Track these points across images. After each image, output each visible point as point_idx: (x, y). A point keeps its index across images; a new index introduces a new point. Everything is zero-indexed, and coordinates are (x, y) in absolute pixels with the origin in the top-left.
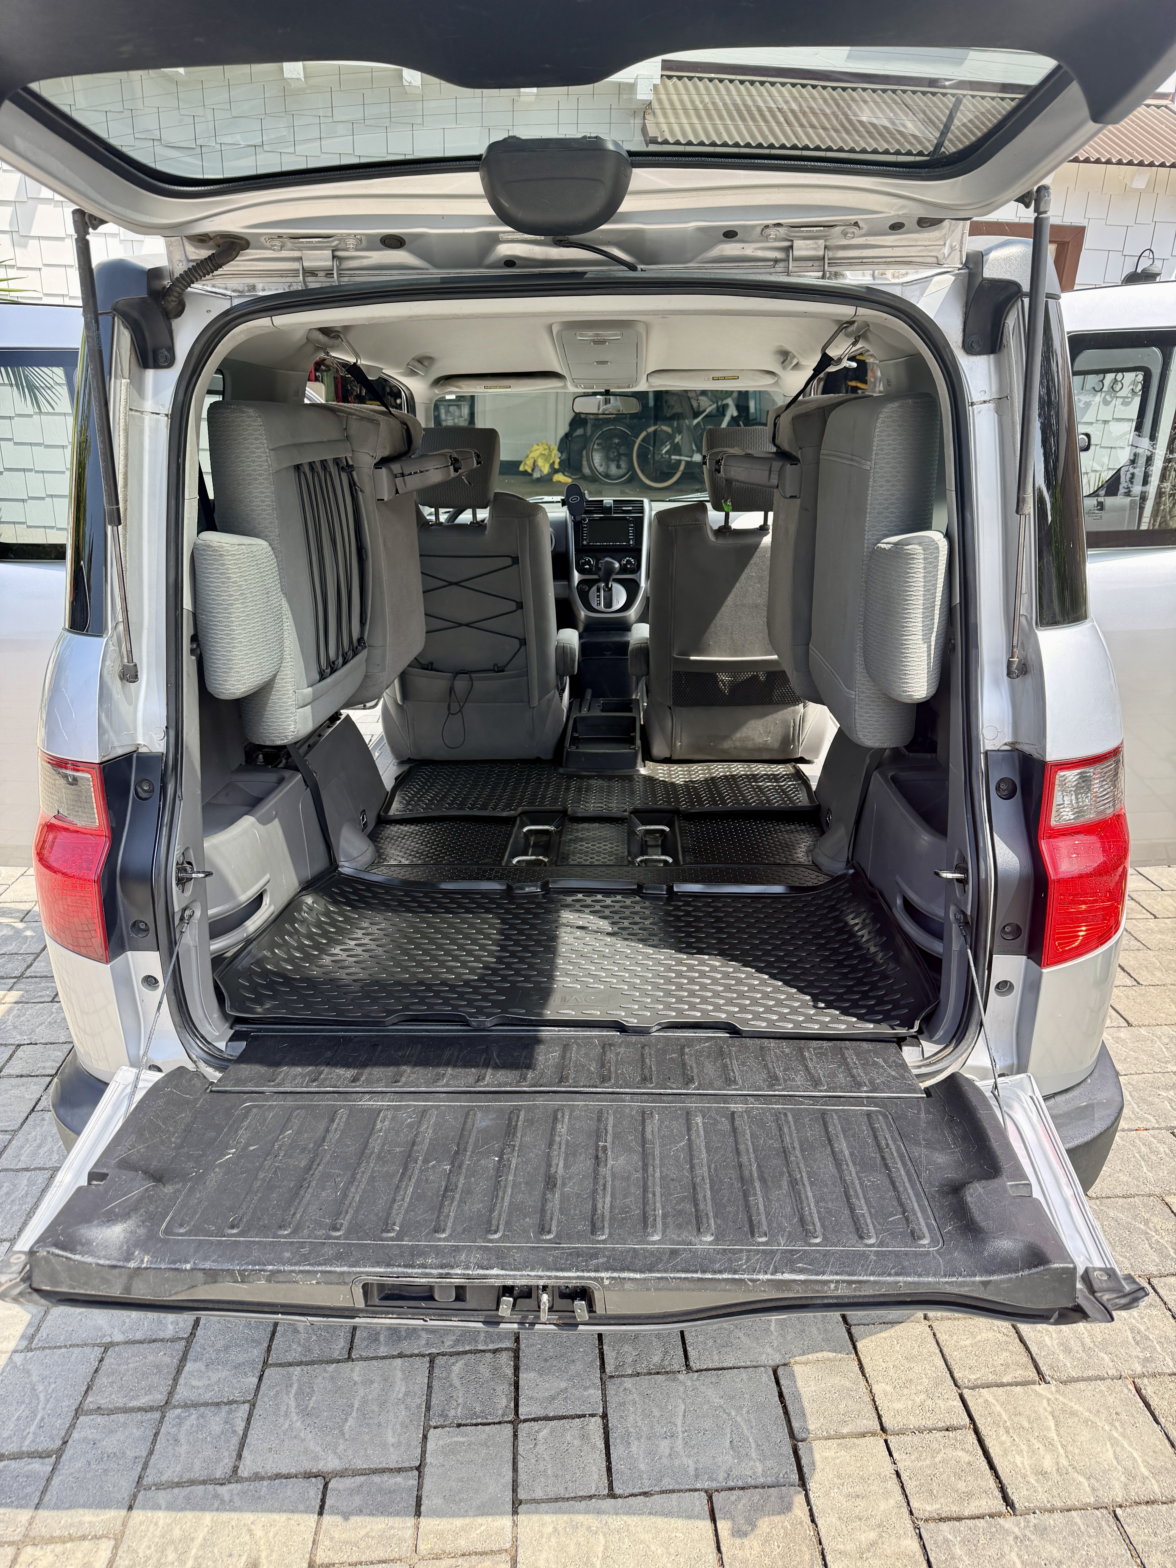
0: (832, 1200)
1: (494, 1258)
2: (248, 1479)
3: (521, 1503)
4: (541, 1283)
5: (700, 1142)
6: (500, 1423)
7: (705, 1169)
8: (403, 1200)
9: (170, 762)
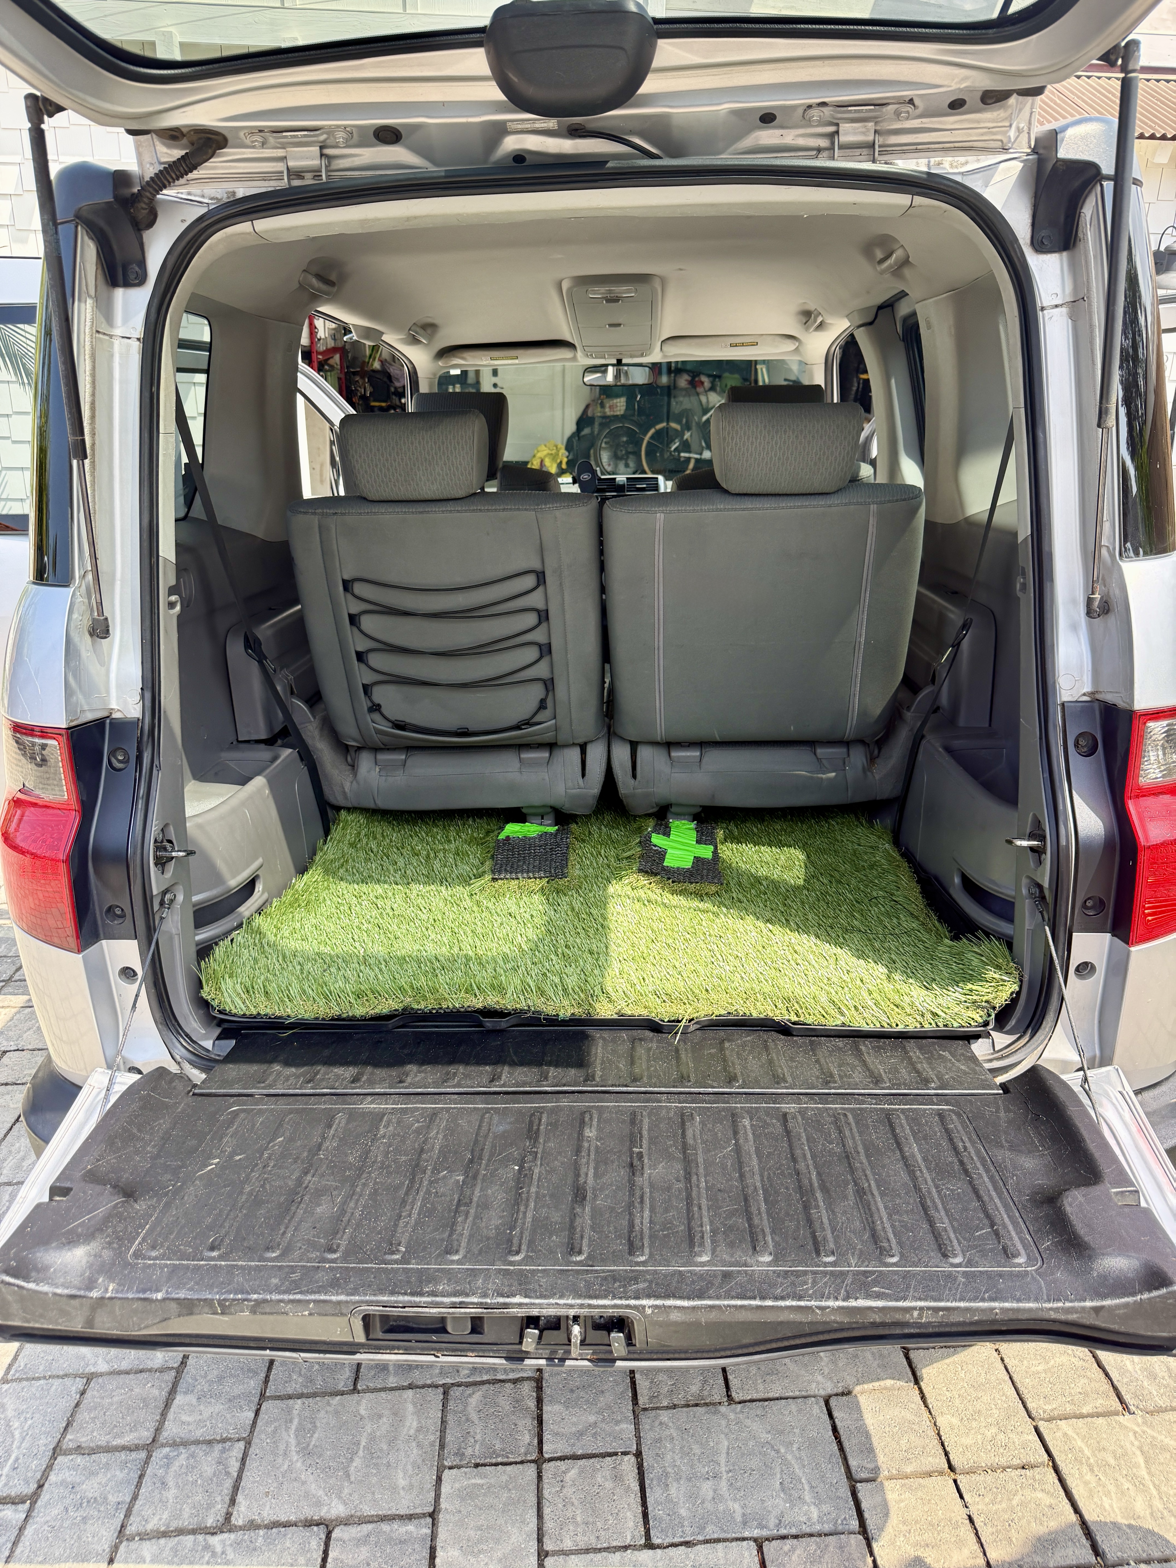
0: (907, 1212)
1: (516, 1283)
2: (241, 1528)
3: (547, 1554)
4: (572, 1312)
5: (749, 1146)
6: (522, 1462)
7: (757, 1177)
8: (410, 1216)
9: (146, 728)
